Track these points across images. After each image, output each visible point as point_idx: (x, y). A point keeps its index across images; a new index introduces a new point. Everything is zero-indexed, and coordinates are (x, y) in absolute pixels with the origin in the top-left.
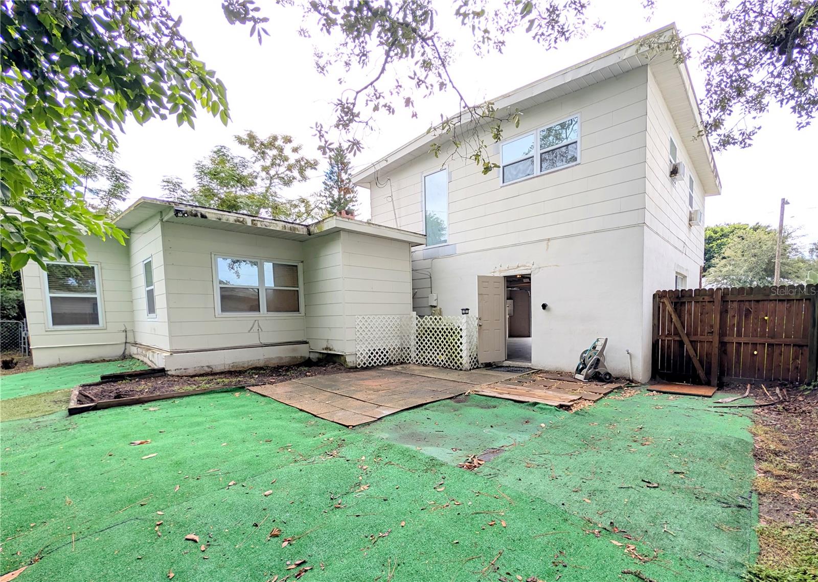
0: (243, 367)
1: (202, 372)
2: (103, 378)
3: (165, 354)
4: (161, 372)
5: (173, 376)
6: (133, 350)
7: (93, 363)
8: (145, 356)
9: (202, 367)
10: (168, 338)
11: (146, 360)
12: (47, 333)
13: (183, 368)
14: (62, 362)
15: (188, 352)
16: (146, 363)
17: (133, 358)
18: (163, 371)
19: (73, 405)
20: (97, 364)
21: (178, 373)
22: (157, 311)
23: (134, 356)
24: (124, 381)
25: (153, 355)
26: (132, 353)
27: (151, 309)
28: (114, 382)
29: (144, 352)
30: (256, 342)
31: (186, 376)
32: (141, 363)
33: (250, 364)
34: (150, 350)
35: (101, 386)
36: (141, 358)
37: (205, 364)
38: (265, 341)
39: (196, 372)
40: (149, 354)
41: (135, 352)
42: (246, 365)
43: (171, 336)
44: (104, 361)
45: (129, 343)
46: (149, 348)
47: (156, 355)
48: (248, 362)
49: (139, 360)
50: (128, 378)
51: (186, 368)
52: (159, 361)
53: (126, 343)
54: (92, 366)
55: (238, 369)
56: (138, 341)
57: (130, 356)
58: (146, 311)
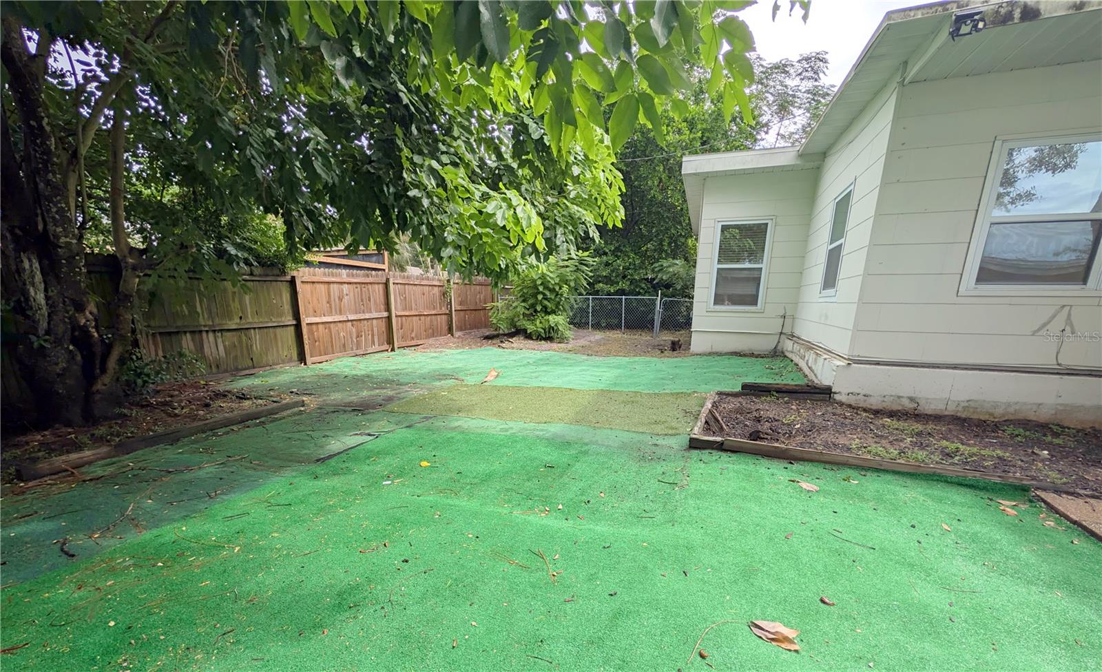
0: (991, 414)
1: (895, 407)
2: (745, 386)
3: (839, 363)
4: (823, 394)
5: (841, 404)
6: (788, 345)
7: (741, 356)
8: (803, 357)
9: (899, 397)
10: (850, 333)
11: (802, 364)
12: (707, 314)
13: (863, 392)
14: (714, 350)
15: (878, 363)
16: (801, 370)
17: (785, 356)
18: (827, 392)
19: (697, 432)
20: (745, 359)
21: (852, 400)
22: (841, 284)
23: (787, 354)
24: (769, 399)
25: (816, 360)
26: (785, 349)
27: (830, 280)
28: (758, 396)
29: (802, 351)
30: (1048, 361)
31: (865, 410)
32: (795, 368)
33: (1011, 410)
34: (812, 349)
35: (740, 399)
36: (796, 359)
37: (906, 391)
38: (1068, 360)
39: (884, 405)
40: (810, 356)
41: (790, 349)
42: (999, 411)
43: (857, 330)
44: (752, 355)
45: (785, 334)
46: (810, 346)
47: (821, 360)
48: (1009, 405)
49: (792, 361)
50: (775, 393)
51: (868, 393)
52: (824, 372)
53: (781, 333)
54: (738, 362)
55: (975, 416)
56: (797, 333)
57: (783, 352)
58: (819, 287)
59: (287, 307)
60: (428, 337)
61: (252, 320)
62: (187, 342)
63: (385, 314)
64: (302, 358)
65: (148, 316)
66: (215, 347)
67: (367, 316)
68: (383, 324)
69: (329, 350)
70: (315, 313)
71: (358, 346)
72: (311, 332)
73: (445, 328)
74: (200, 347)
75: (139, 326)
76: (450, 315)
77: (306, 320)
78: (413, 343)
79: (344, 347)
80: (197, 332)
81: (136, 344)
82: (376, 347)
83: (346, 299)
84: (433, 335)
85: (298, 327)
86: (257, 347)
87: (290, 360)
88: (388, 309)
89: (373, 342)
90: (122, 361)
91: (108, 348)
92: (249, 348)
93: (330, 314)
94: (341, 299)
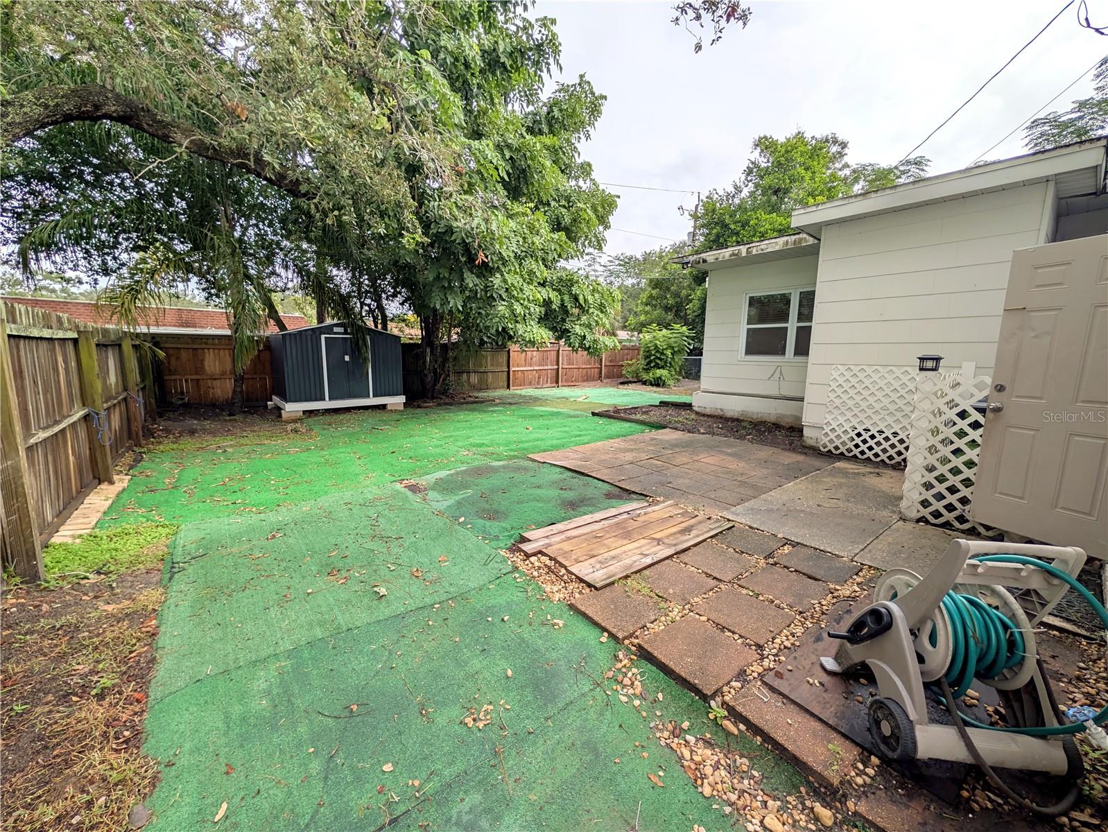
0: (752, 418)
1: (716, 414)
9: (717, 409)
13: (703, 406)
18: (690, 406)
30: (775, 392)
33: (759, 416)
37: (719, 406)
38: (785, 393)
39: (712, 413)
42: (755, 417)
59: (505, 363)
60: (584, 381)
61: (490, 368)
62: (465, 376)
63: (556, 367)
64: (508, 387)
65: (454, 366)
66: (474, 379)
67: (545, 368)
68: (554, 372)
69: (522, 384)
70: (518, 366)
71: (538, 383)
72: (514, 375)
73: (597, 376)
74: (469, 379)
75: (451, 369)
76: (601, 368)
77: (512, 369)
78: (572, 384)
79: (530, 384)
80: (468, 372)
81: (449, 375)
82: (549, 385)
83: (534, 360)
84: (587, 380)
85: (509, 372)
86: (490, 380)
87: (503, 388)
88: (558, 364)
89: (547, 382)
90: (444, 380)
91: (441, 375)
92: (487, 380)
93: (525, 366)
94: (531, 359)
